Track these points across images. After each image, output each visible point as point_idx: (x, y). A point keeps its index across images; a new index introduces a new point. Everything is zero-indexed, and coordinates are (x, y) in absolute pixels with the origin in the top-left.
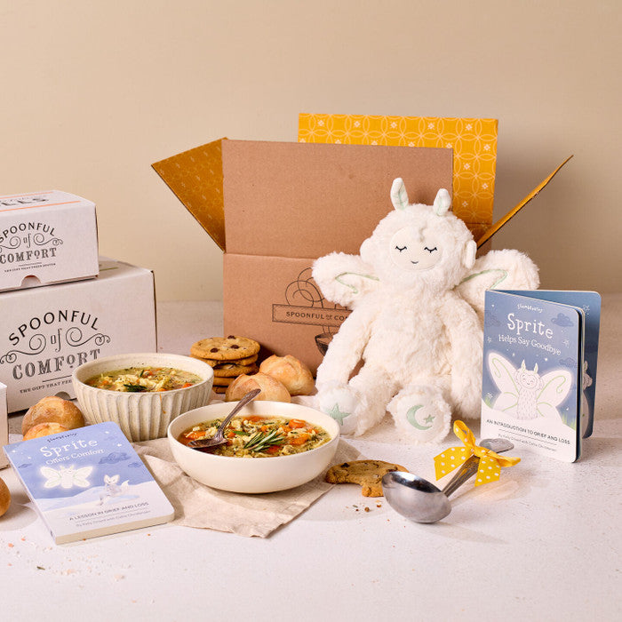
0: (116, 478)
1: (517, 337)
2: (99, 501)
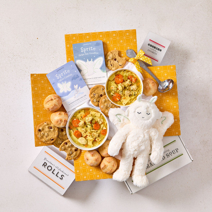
0: (77, 86)
1: (84, 53)
2: (74, 97)
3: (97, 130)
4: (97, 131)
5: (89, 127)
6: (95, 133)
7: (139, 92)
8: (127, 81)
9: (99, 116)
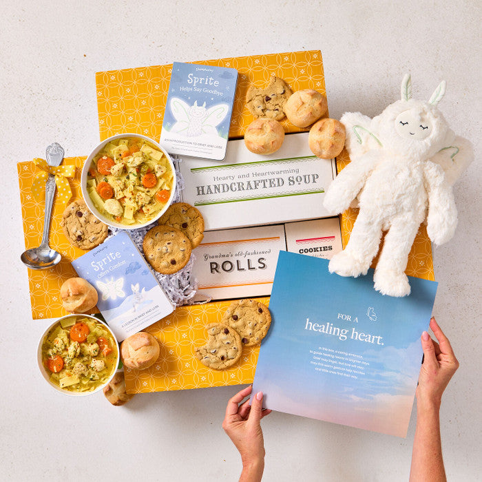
2: (133, 309)
3: (150, 188)
4: (148, 192)
5: (133, 178)
6: (143, 195)
7: (103, 379)
8: (92, 344)
9: (159, 158)
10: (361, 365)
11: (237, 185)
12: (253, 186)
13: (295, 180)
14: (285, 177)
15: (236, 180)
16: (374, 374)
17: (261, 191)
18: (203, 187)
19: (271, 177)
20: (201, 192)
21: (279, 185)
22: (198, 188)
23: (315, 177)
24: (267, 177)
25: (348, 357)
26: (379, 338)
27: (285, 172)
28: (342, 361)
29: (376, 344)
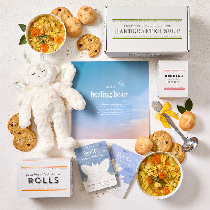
1: (88, 157)
10: (121, 108)
11: (136, 30)
12: (145, 32)
13: (167, 31)
14: (162, 29)
15: (136, 27)
16: (128, 111)
17: (148, 35)
18: (118, 29)
19: (155, 28)
20: (117, 32)
21: (158, 33)
22: (116, 29)
23: (178, 30)
24: (153, 28)
25: (114, 106)
26: (127, 93)
27: (163, 26)
28: (112, 108)
29: (126, 96)
